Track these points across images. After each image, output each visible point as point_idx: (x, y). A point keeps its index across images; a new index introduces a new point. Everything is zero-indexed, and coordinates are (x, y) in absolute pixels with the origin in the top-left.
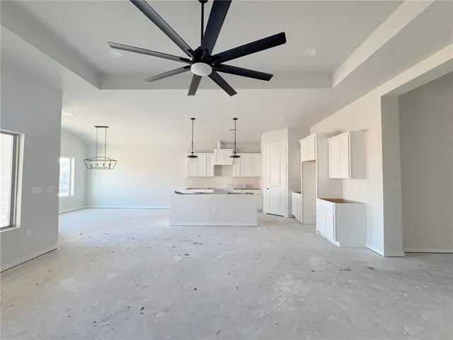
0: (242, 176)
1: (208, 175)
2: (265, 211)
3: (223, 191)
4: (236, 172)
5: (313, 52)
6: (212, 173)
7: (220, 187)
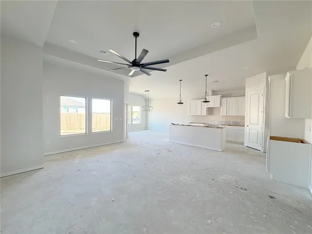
0: (228, 115)
1: (202, 114)
2: (245, 145)
3: (214, 125)
4: (223, 112)
5: (218, 24)
6: (204, 113)
7: (213, 123)
